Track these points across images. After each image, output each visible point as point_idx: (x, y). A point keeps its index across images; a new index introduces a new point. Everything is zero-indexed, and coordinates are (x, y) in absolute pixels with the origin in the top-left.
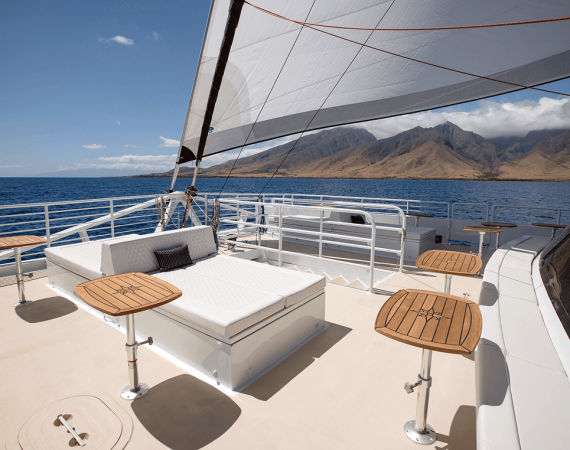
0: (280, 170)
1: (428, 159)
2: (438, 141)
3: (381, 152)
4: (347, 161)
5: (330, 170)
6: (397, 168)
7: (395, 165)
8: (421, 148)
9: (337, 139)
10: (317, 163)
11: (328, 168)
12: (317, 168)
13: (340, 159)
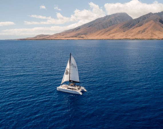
0: (82, 36)
1: (147, 30)
2: (155, 21)
3: (130, 26)
4: (112, 31)
5: (103, 35)
6: (133, 34)
7: (132, 33)
8: (147, 24)
9: (112, 20)
10: (98, 32)
11: (103, 34)
12: (98, 34)
13: (109, 30)
